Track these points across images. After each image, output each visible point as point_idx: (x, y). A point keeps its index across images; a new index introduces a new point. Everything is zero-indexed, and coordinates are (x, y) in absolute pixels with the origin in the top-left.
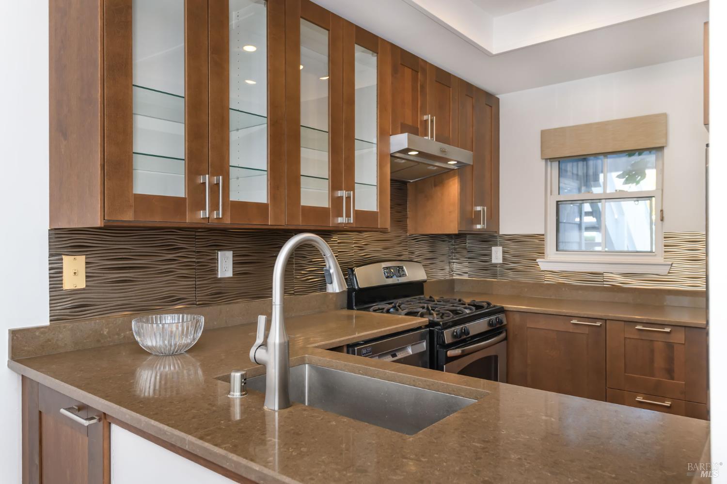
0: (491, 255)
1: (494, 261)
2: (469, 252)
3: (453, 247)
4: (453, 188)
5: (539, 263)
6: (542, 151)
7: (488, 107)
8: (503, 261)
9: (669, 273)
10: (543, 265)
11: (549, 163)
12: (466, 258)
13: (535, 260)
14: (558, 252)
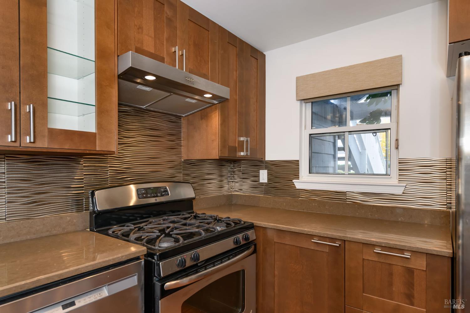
0: (259, 176)
1: (261, 181)
2: (243, 174)
3: (232, 170)
4: (215, 120)
5: (295, 183)
6: (297, 94)
7: (253, 59)
8: (268, 181)
9: (403, 193)
10: (299, 184)
11: (304, 104)
12: (241, 178)
13: (292, 181)
14: (310, 175)
